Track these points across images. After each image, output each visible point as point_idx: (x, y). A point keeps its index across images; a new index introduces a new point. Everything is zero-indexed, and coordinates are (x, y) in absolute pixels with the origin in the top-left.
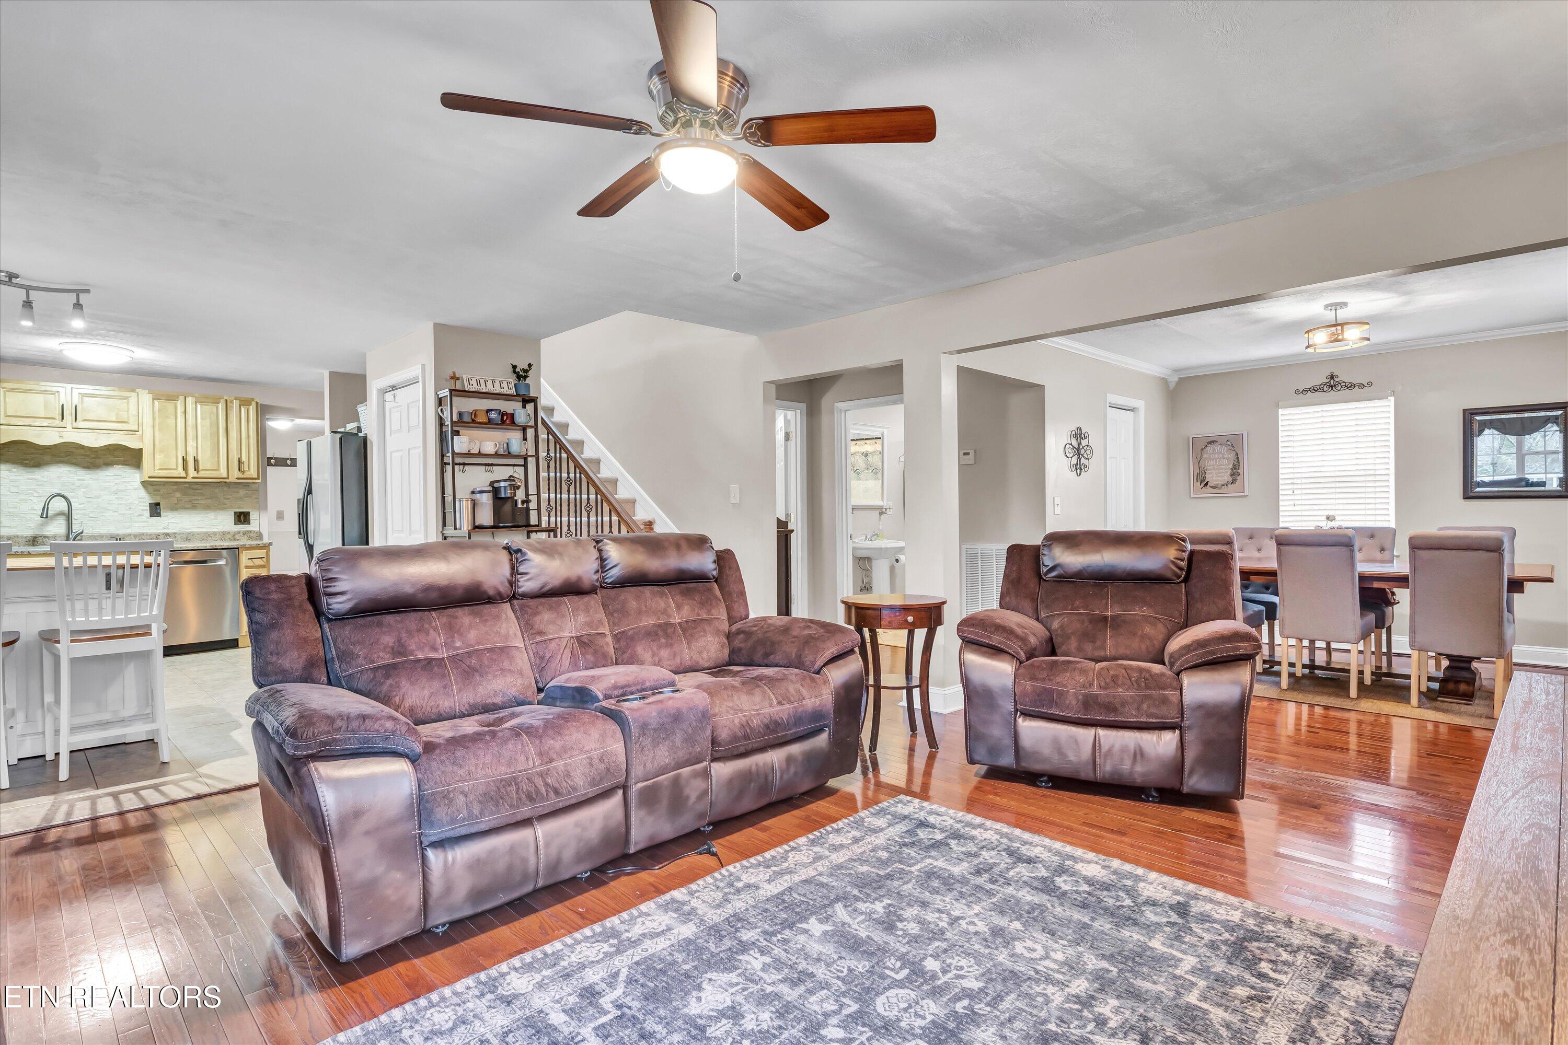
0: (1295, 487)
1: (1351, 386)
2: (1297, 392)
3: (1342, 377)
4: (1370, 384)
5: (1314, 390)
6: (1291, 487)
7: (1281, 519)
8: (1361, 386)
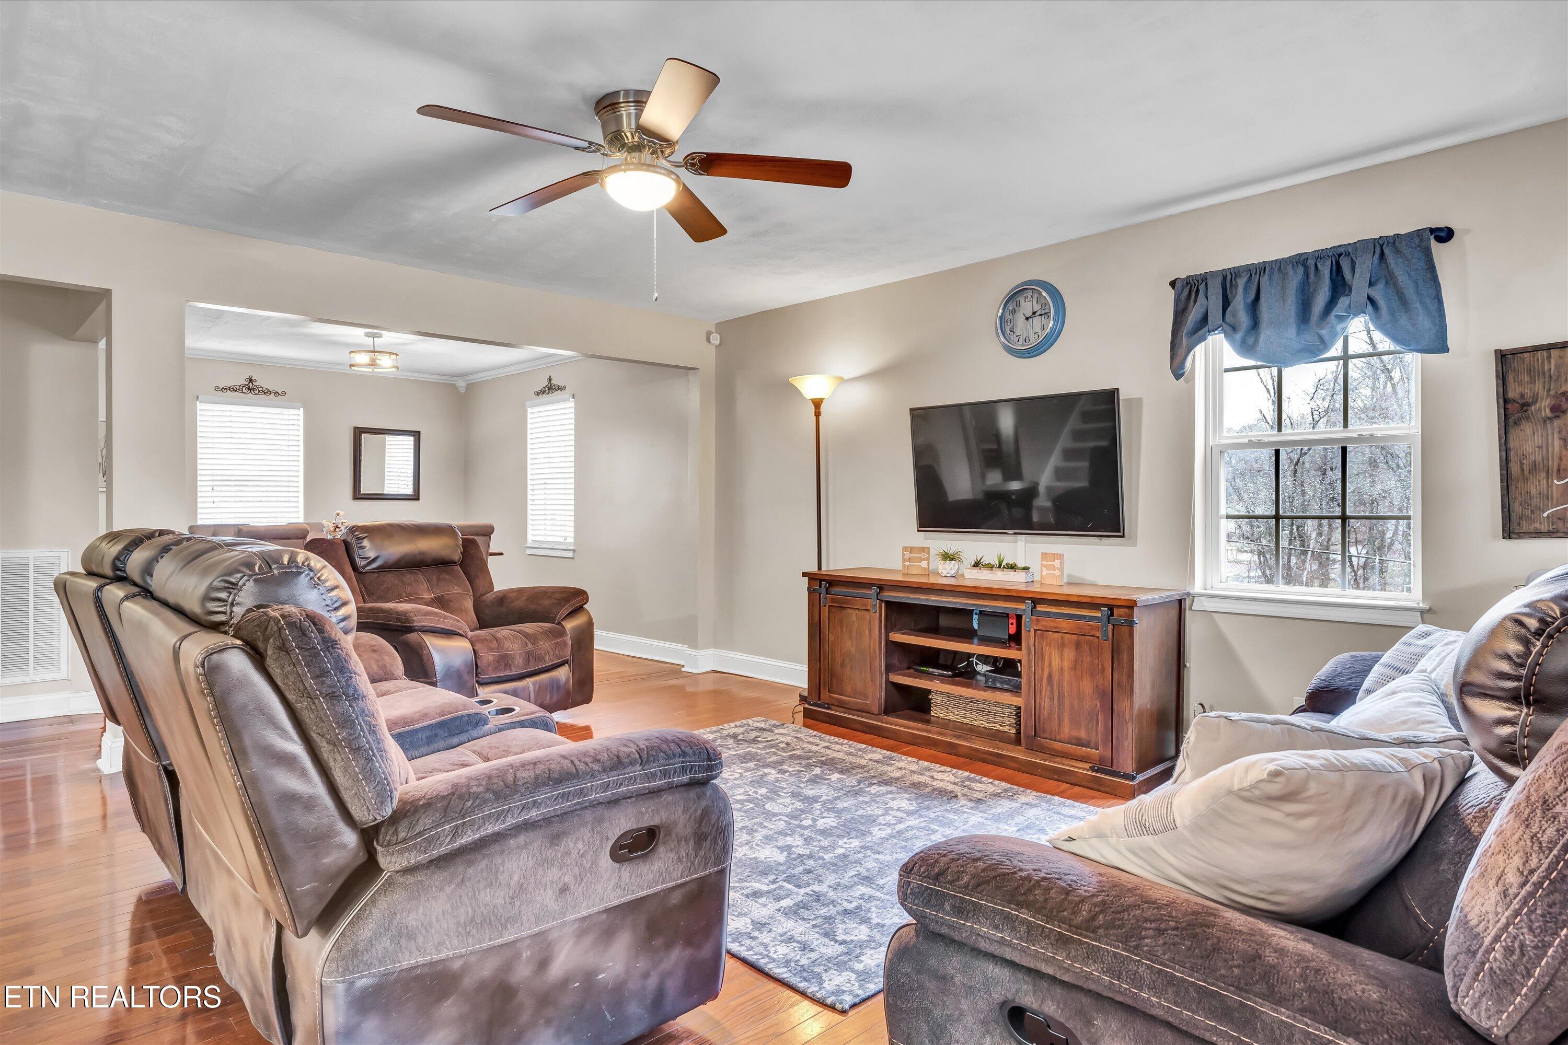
0: (216, 483)
1: (267, 392)
2: (217, 389)
3: (260, 382)
4: (284, 393)
5: (233, 389)
6: (211, 483)
7: (199, 516)
8: (276, 393)
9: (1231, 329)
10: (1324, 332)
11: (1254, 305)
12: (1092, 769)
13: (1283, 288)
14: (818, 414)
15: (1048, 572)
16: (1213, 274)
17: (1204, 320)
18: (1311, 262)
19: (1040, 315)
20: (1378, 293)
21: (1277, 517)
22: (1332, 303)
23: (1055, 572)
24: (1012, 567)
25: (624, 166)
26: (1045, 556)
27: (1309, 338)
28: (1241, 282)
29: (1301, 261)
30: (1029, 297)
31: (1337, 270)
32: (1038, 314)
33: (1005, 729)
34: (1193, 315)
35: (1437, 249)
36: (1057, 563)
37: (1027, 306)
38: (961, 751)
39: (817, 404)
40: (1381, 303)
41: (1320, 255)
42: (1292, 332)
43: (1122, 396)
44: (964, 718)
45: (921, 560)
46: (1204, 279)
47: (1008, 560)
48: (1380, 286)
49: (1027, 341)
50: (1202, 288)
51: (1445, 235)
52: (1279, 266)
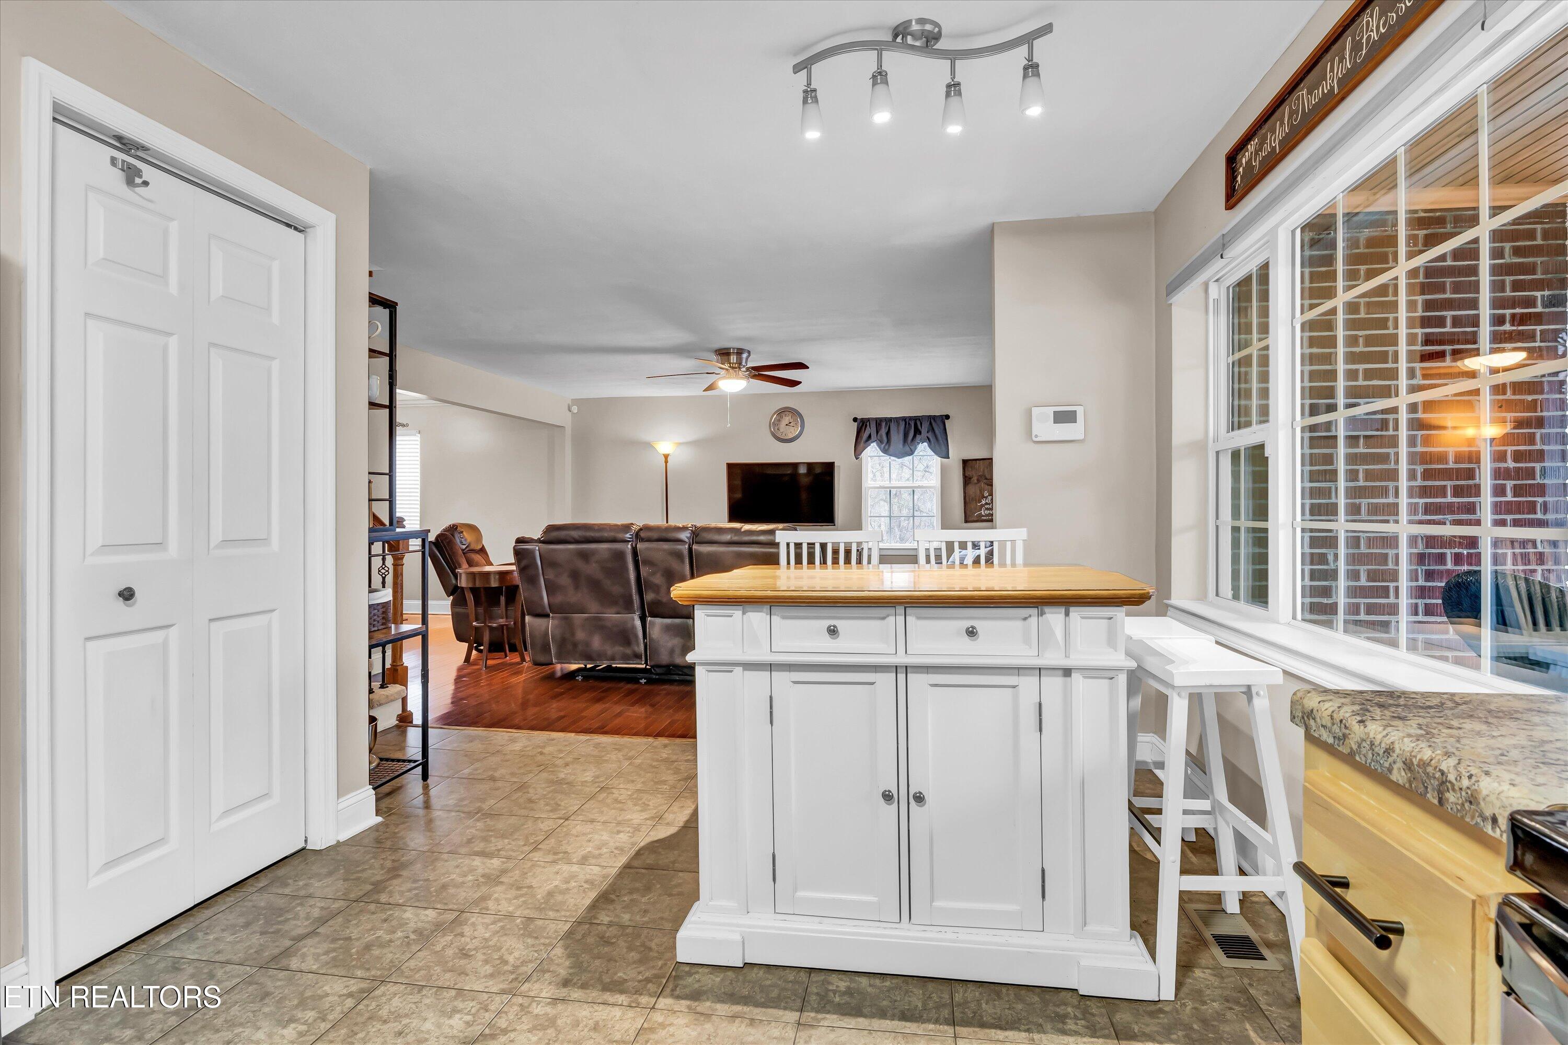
9: (880, 442)
10: (912, 448)
11: (888, 433)
13: (898, 430)
14: (666, 462)
16: (873, 419)
17: (870, 437)
18: (907, 420)
19: (794, 423)
20: (930, 435)
21: (890, 517)
22: (915, 436)
25: (724, 378)
27: (907, 448)
28: (884, 424)
29: (904, 419)
30: (787, 414)
31: (916, 425)
32: (791, 424)
34: (865, 436)
35: (946, 421)
37: (786, 419)
39: (666, 456)
40: (931, 439)
41: (911, 418)
42: (901, 446)
43: (836, 464)
46: (869, 420)
48: (930, 433)
49: (786, 436)
50: (868, 424)
51: (948, 417)
52: (897, 420)
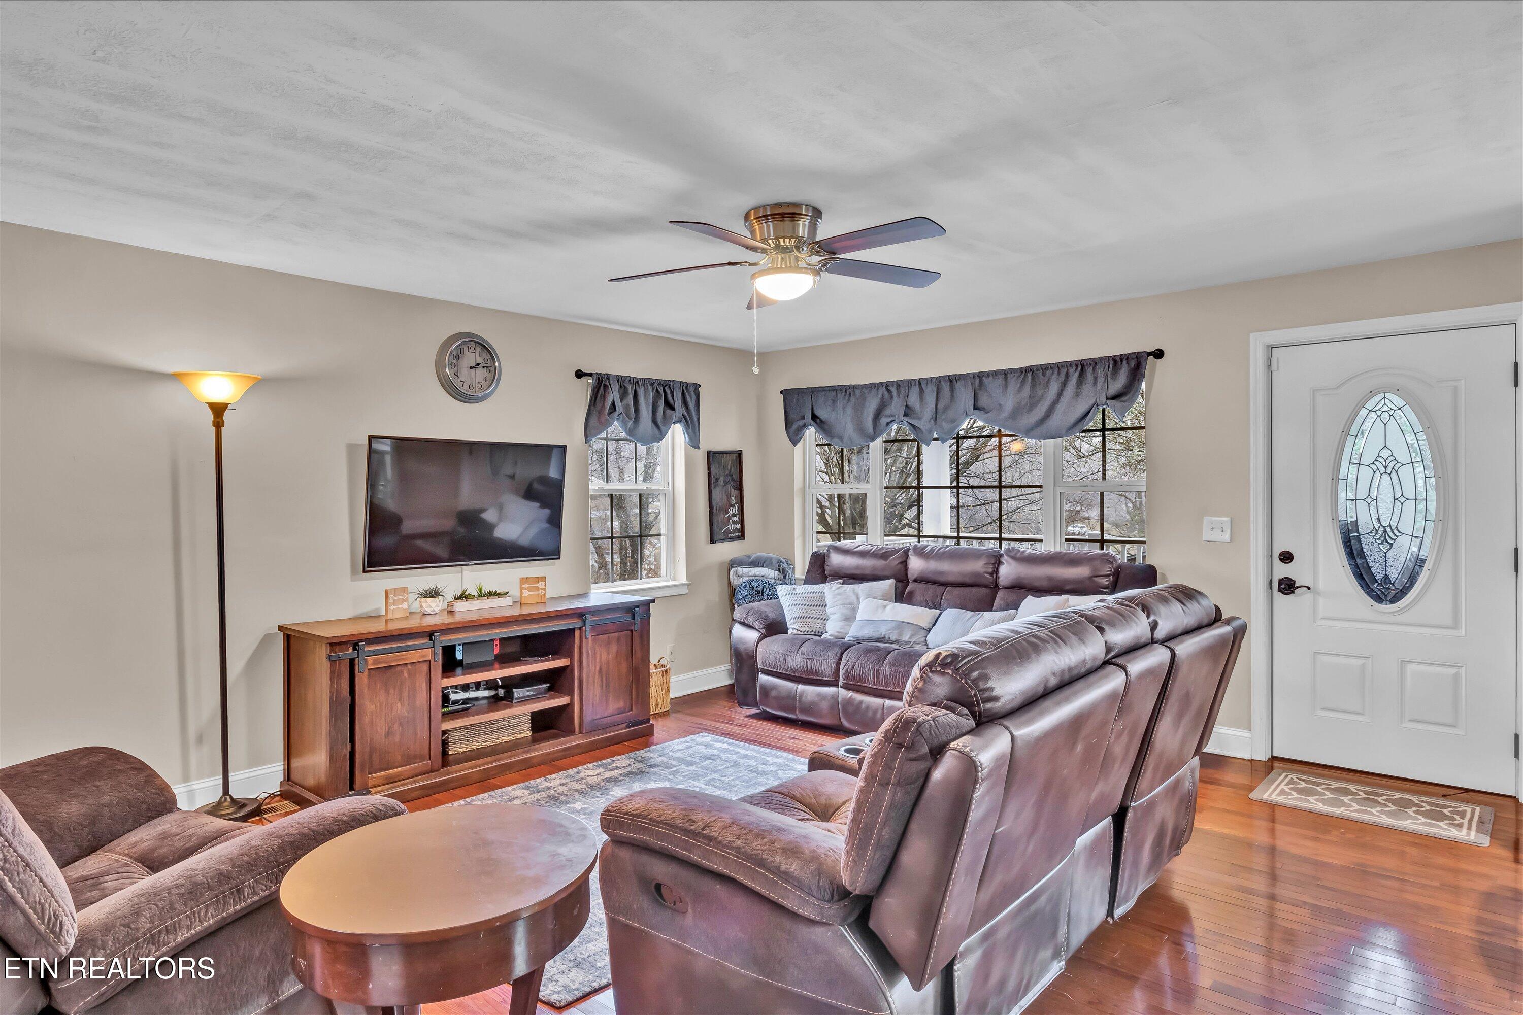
9: (625, 418)
10: (663, 429)
11: (635, 404)
12: (628, 727)
13: (647, 399)
14: (218, 425)
15: (531, 593)
16: (611, 376)
17: (613, 407)
19: (484, 367)
20: (685, 412)
22: (665, 412)
23: (540, 592)
24: (491, 594)
26: (523, 580)
27: (657, 430)
28: (631, 388)
30: (472, 348)
32: (481, 365)
33: (524, 735)
35: (695, 392)
36: (541, 585)
37: (471, 357)
38: (535, 761)
39: (218, 410)
40: (687, 419)
41: (659, 383)
42: (650, 425)
43: (567, 450)
44: (486, 742)
45: (403, 601)
46: (607, 378)
47: (486, 589)
48: (684, 409)
49: (471, 388)
50: (608, 386)
52: (644, 384)
